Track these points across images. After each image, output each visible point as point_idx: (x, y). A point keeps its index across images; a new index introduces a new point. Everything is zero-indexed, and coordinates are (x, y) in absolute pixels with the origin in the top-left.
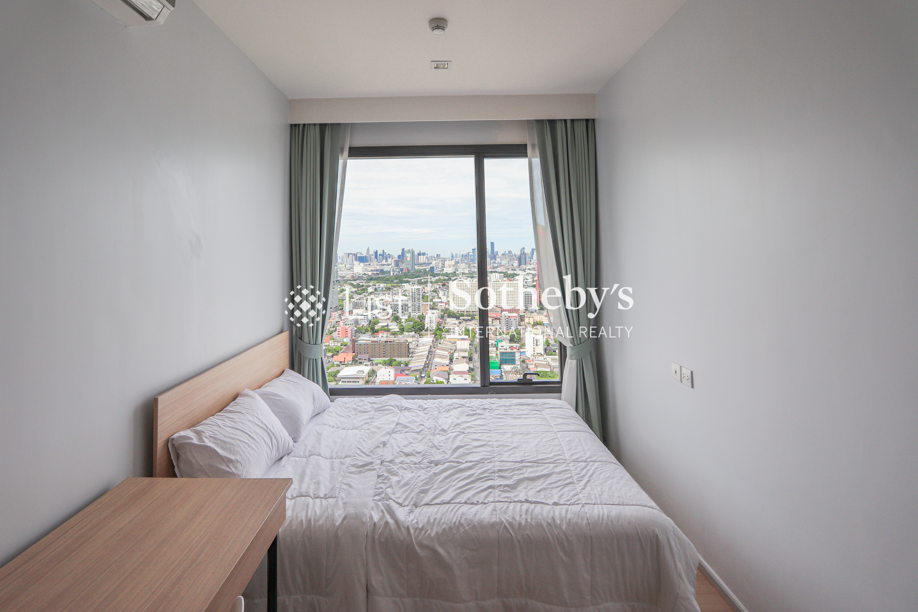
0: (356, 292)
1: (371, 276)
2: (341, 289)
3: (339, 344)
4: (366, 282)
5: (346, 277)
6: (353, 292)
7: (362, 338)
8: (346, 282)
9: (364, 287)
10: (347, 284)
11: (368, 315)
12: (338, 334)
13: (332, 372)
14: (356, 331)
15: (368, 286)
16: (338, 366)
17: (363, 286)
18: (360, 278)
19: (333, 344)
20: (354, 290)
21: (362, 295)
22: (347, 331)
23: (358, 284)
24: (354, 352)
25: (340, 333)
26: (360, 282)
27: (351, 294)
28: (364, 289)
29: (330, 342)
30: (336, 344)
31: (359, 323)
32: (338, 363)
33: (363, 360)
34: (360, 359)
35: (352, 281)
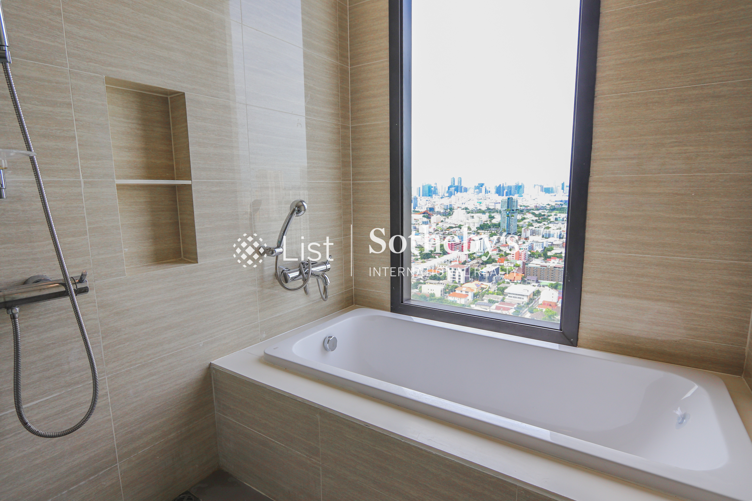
0: (536, 220)
1: (554, 206)
2: (523, 218)
3: (512, 265)
4: (549, 212)
5: (529, 207)
6: (534, 221)
7: (533, 262)
8: (528, 211)
9: (545, 217)
10: (530, 213)
11: (543, 242)
12: (513, 257)
13: (501, 287)
14: (530, 256)
15: (549, 216)
16: (508, 283)
17: (544, 215)
18: (544, 208)
19: (507, 265)
20: (535, 218)
21: (542, 224)
22: (520, 254)
23: (540, 214)
24: (524, 273)
25: (514, 256)
26: (542, 212)
27: (531, 222)
28: (545, 219)
29: (505, 263)
30: (509, 265)
31: (534, 248)
32: (509, 281)
33: (531, 281)
34: (528, 280)
35: (534, 210)
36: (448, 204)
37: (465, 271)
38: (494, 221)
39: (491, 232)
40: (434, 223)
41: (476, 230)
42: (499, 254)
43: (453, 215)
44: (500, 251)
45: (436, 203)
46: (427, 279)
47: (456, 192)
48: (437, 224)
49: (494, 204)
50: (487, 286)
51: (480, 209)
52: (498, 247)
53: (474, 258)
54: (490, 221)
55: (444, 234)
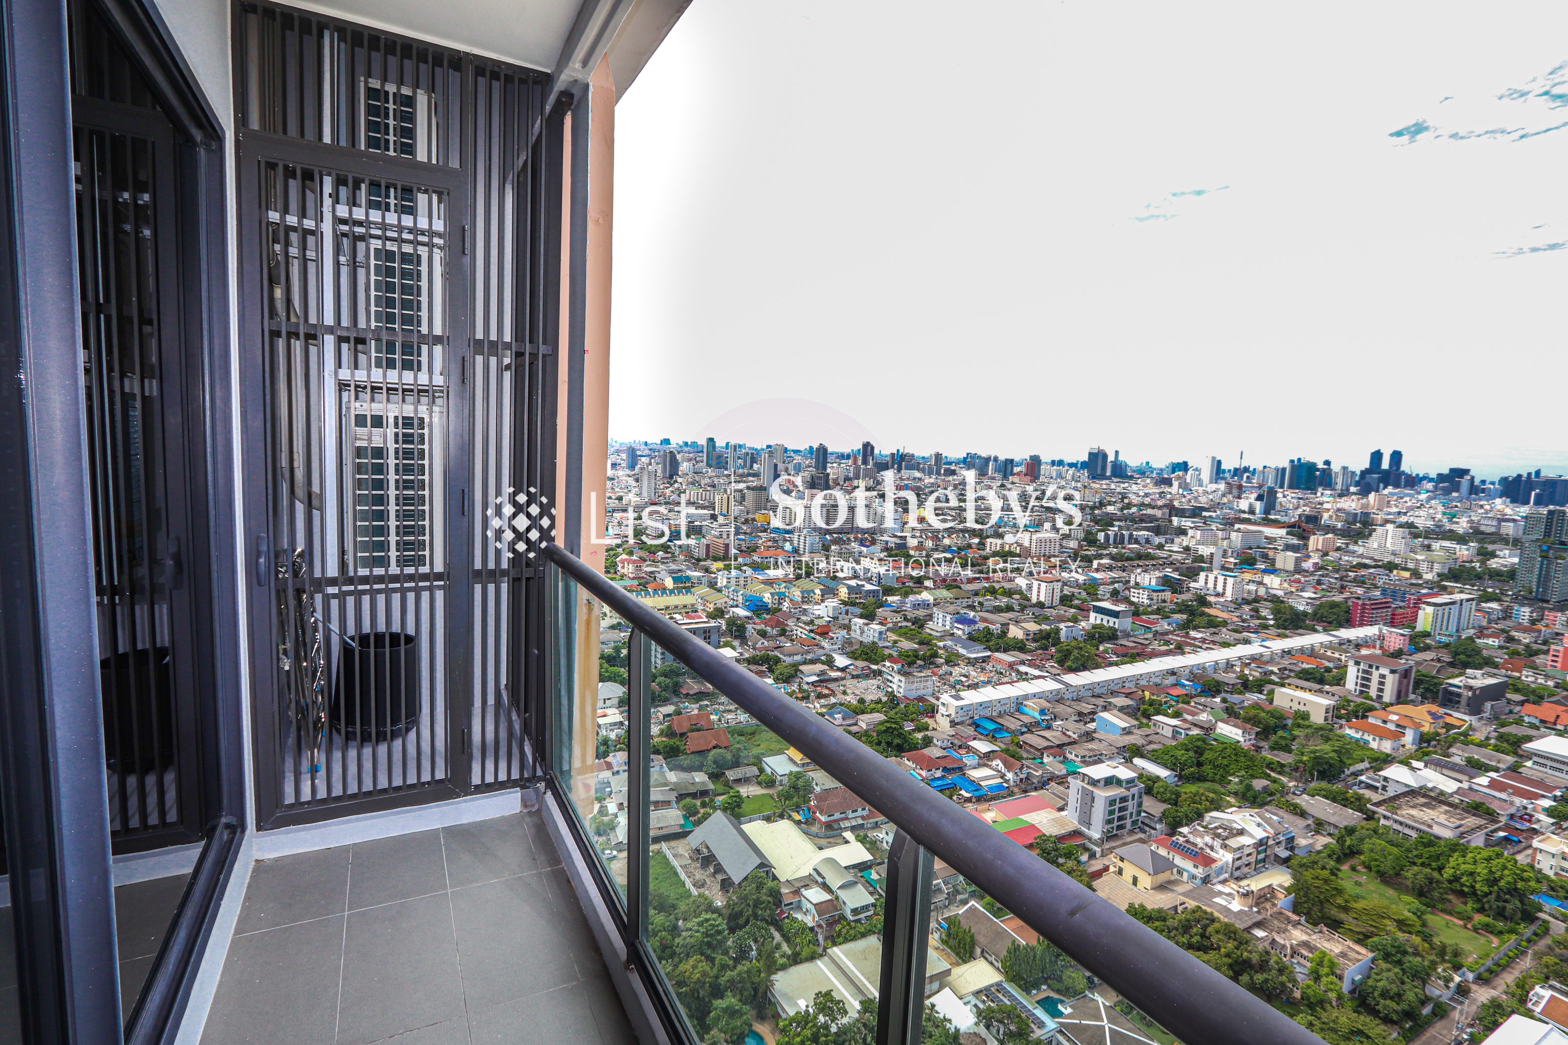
36: (1359, 511)
37: (1397, 676)
38: (1493, 563)
39: (1484, 591)
40: (1317, 550)
41: (1436, 579)
42: (1507, 648)
43: (1371, 539)
44: (1511, 639)
45: (1326, 506)
46: (1289, 677)
47: (1381, 485)
48: (1326, 554)
49: (1495, 523)
50: (1462, 723)
51: (1451, 531)
52: (1503, 631)
53: (1428, 648)
54: (1483, 563)
55: (1341, 579)
